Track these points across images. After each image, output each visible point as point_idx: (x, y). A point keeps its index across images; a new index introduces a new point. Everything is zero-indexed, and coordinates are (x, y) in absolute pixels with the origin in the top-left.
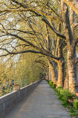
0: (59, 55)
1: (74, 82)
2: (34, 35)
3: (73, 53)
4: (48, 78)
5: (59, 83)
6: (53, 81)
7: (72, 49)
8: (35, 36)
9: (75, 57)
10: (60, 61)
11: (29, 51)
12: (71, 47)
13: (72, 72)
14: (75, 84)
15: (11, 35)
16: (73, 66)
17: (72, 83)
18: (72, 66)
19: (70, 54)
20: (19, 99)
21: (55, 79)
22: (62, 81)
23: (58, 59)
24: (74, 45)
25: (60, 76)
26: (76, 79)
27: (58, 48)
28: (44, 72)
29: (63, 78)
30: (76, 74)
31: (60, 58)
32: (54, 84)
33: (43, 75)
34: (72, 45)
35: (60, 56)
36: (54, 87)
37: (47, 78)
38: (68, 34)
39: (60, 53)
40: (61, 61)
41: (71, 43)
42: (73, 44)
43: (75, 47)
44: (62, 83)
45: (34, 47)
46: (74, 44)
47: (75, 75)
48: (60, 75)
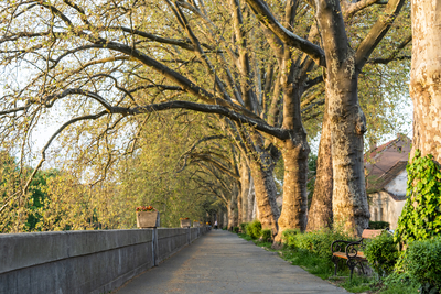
0: (286, 120)
1: (352, 201)
2: (192, 50)
3: (347, 99)
4: (236, 219)
5: (287, 222)
6: (262, 221)
7: (346, 83)
8: (197, 53)
9: (356, 112)
10: (288, 144)
11: (180, 102)
12: (341, 76)
13: (344, 166)
14: (355, 207)
15: (112, 46)
16: (347, 143)
17: (344, 203)
18: (343, 143)
19: (337, 103)
20: (156, 258)
21: (268, 213)
22: (295, 214)
23: (283, 136)
24: (353, 72)
25: (291, 197)
26: (359, 191)
27: (285, 97)
28: (219, 201)
29: (301, 206)
30: (359, 173)
31: (291, 132)
32: (264, 229)
33: (213, 212)
34: (346, 71)
35: (290, 125)
36: (264, 241)
37: (230, 222)
38: (331, 34)
39: (289, 115)
40: (294, 145)
41: (341, 65)
42: (349, 69)
43: (354, 79)
44: (297, 222)
45: (196, 90)
46: (353, 67)
47: (354, 174)
48: (291, 195)
